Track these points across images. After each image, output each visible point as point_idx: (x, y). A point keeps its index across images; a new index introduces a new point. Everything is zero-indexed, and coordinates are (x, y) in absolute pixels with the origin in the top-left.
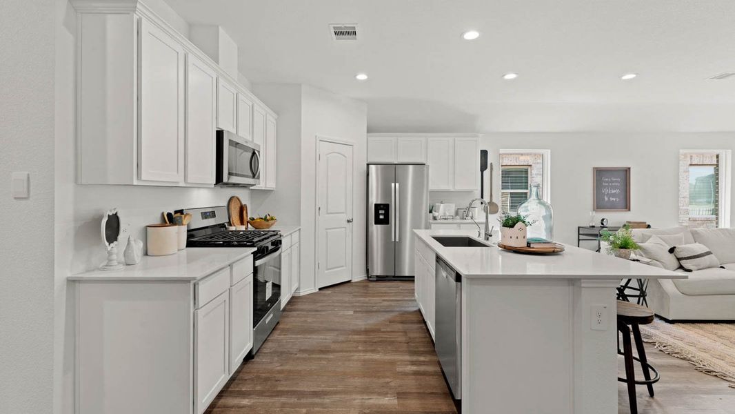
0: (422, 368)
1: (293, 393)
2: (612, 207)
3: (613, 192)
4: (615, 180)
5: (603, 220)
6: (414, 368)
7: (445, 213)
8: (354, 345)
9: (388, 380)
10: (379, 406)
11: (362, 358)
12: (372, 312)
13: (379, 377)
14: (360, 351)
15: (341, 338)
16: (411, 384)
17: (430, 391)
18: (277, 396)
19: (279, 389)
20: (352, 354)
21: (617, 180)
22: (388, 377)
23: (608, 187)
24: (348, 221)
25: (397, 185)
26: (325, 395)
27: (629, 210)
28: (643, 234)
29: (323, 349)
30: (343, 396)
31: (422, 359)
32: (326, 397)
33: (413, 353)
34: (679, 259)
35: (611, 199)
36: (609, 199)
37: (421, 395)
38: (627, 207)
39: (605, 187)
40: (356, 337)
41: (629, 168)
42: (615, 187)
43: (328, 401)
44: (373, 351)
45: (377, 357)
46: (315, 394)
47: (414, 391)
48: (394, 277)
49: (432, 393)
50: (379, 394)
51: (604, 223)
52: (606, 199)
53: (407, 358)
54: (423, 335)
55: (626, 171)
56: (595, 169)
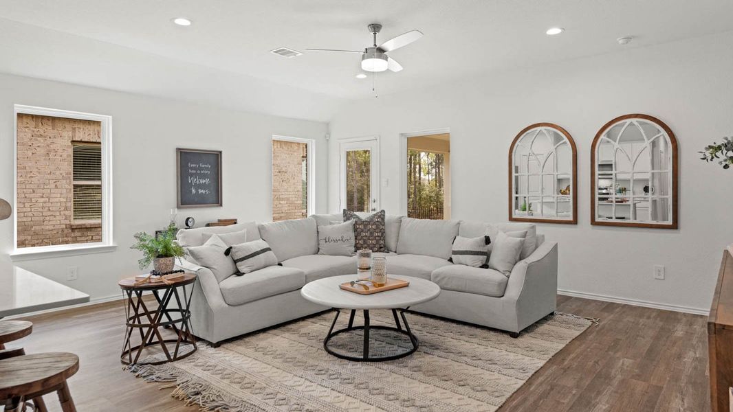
2: (201, 202)
3: (202, 181)
4: (203, 166)
5: (188, 218)
21: (206, 166)
23: (195, 175)
27: (221, 205)
28: (203, 235)
34: (235, 262)
35: (200, 191)
36: (197, 192)
38: (218, 202)
39: (192, 175)
41: (221, 152)
42: (203, 176)
51: (189, 224)
52: (194, 191)
55: (217, 156)
56: (178, 149)
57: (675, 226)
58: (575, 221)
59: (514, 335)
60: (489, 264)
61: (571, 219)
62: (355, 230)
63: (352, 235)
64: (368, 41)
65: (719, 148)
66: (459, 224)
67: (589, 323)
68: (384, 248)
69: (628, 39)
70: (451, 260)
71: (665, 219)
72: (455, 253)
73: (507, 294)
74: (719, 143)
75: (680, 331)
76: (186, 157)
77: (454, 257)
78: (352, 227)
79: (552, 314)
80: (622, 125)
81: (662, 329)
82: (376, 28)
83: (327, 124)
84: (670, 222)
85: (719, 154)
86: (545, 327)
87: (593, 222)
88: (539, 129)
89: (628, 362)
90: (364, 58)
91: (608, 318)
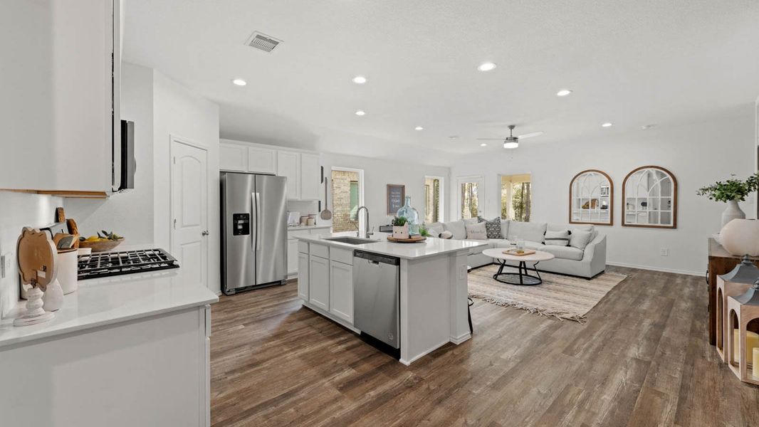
0: (349, 344)
1: (265, 405)
3: (397, 201)
4: (397, 193)
6: (343, 346)
7: (294, 221)
8: (276, 349)
9: (334, 361)
10: (346, 378)
11: (296, 355)
12: (263, 320)
13: (325, 362)
14: (286, 352)
15: (258, 349)
16: (351, 356)
17: (368, 355)
18: (249, 415)
19: (245, 409)
20: (284, 356)
21: (399, 193)
22: (331, 359)
24: (204, 234)
25: (258, 194)
26: (297, 391)
29: (250, 363)
30: (312, 386)
31: (342, 338)
32: (299, 393)
33: (332, 337)
37: (365, 360)
39: (393, 198)
40: (271, 343)
41: (404, 186)
42: (397, 198)
43: (303, 394)
44: (300, 347)
45: (307, 350)
46: (286, 396)
47: (359, 359)
48: (256, 286)
49: (370, 356)
50: (338, 372)
52: (394, 206)
53: (331, 342)
54: (326, 324)
55: (403, 188)
56: (388, 185)
57: (675, 227)
58: (611, 224)
59: (588, 279)
60: (571, 244)
61: (609, 222)
62: (486, 227)
63: (485, 229)
64: (507, 133)
65: (707, 189)
66: (546, 225)
67: (626, 276)
68: (500, 237)
69: (649, 126)
70: (544, 243)
71: (669, 223)
72: (546, 239)
73: (584, 259)
74: (707, 187)
75: (679, 281)
76: (391, 188)
77: (546, 242)
78: (485, 226)
79: (603, 271)
80: (642, 172)
81: (668, 280)
82: (512, 127)
83: (449, 169)
84: (672, 225)
85: (707, 192)
86: (601, 277)
87: (623, 224)
88: (589, 173)
89: (654, 291)
90: (505, 142)
91: (635, 275)
